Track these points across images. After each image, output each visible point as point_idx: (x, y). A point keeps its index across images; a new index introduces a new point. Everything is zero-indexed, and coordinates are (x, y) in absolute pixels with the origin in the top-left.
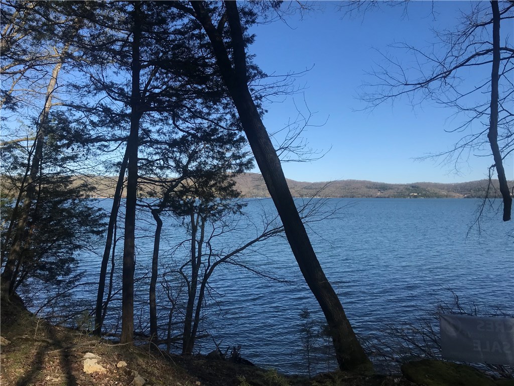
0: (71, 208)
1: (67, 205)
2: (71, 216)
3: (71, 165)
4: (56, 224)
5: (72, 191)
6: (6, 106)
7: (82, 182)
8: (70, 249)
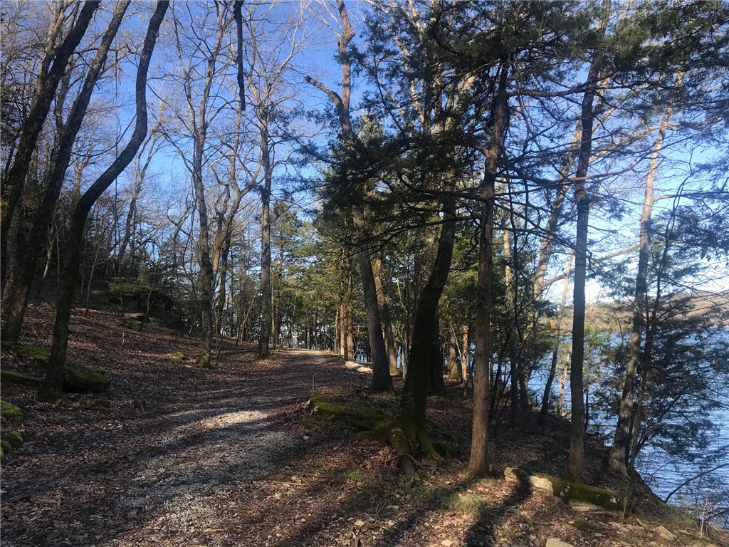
0: (698, 346)
1: (690, 341)
2: (699, 357)
3: (688, 280)
4: (675, 370)
5: (694, 321)
6: (610, 215)
7: (709, 304)
8: (704, 408)
